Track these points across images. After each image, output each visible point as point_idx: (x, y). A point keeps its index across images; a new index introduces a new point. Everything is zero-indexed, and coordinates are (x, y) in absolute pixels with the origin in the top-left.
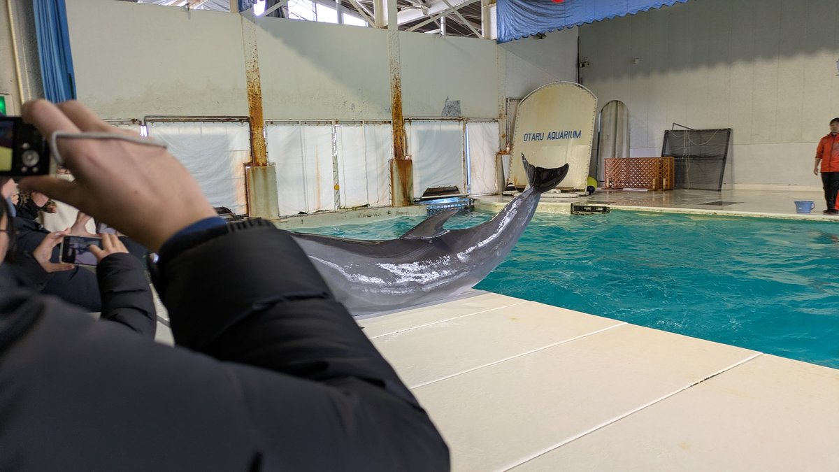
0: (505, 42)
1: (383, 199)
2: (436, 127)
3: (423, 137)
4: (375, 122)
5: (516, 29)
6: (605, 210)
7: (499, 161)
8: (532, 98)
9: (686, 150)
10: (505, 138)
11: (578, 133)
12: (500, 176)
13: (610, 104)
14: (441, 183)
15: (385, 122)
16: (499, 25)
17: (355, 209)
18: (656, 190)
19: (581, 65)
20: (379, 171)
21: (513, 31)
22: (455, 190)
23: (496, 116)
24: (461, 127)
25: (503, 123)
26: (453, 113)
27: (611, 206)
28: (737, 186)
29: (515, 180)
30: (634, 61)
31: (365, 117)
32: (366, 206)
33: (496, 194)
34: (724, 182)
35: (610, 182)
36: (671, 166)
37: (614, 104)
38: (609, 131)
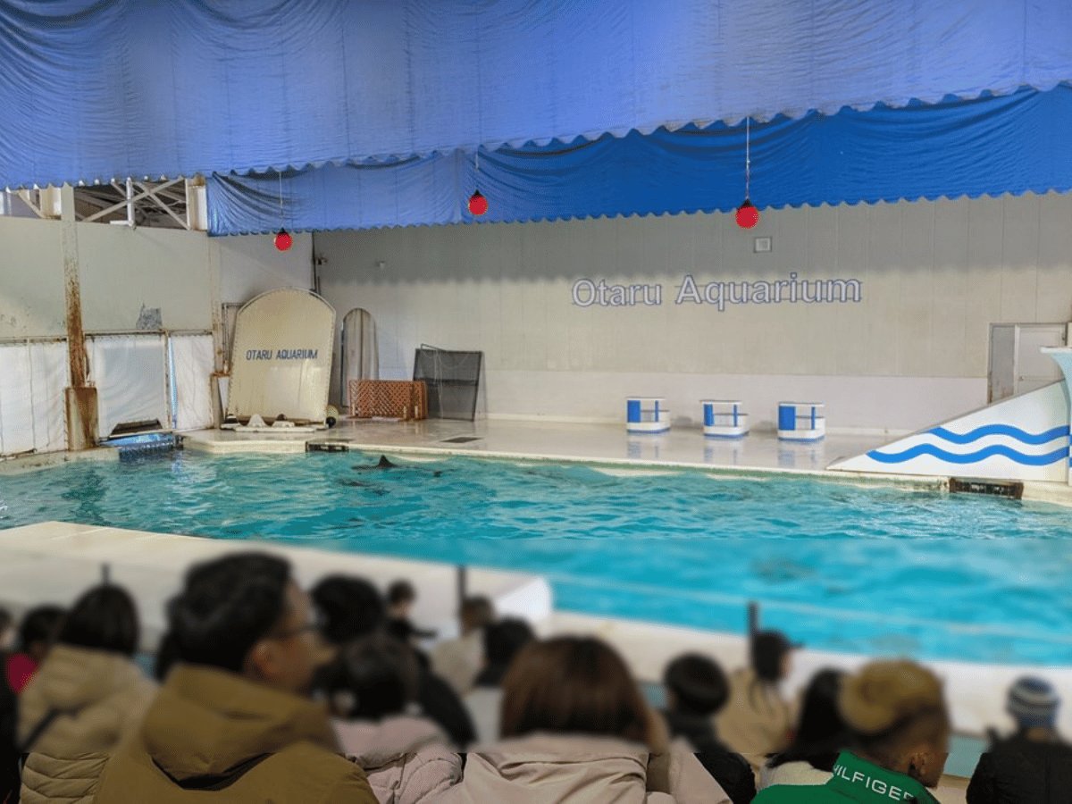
0: (218, 235)
1: (55, 440)
2: (129, 343)
3: (112, 358)
4: (43, 341)
5: (232, 223)
6: (344, 449)
7: (215, 384)
8: (255, 306)
9: (437, 374)
10: (222, 356)
11: (314, 352)
12: (217, 404)
13: (354, 313)
14: (136, 416)
15: (58, 340)
16: (210, 214)
17: (17, 456)
18: (407, 420)
19: (317, 262)
20: (50, 404)
21: (228, 224)
22: (156, 424)
23: (208, 325)
24: (163, 342)
25: (219, 335)
26: (152, 325)
27: (350, 445)
28: (492, 416)
29: (237, 409)
30: (378, 265)
31: (30, 333)
32: (32, 451)
33: (212, 428)
34: (477, 409)
35: (357, 409)
36: (423, 391)
37: (359, 313)
38: (353, 345)
